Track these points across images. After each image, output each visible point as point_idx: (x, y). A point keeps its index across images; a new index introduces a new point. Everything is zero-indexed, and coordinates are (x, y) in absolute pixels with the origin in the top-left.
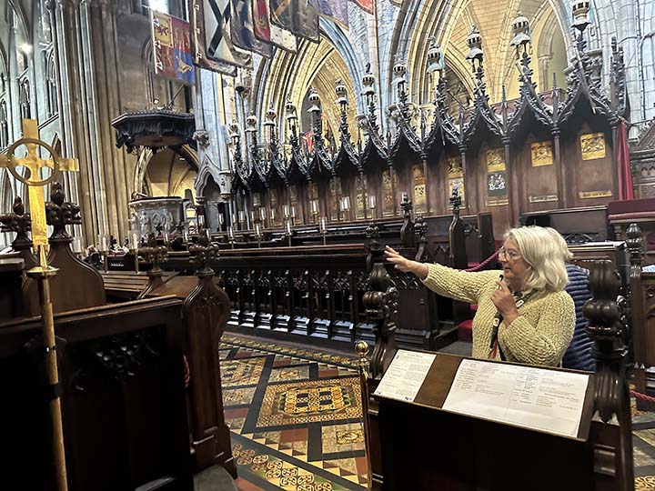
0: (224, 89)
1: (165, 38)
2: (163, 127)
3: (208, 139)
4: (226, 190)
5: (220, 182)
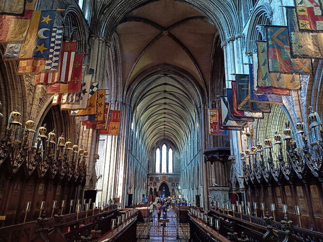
0: (242, 136)
1: (214, 118)
2: (220, 154)
3: (235, 159)
4: (242, 186)
5: (239, 181)
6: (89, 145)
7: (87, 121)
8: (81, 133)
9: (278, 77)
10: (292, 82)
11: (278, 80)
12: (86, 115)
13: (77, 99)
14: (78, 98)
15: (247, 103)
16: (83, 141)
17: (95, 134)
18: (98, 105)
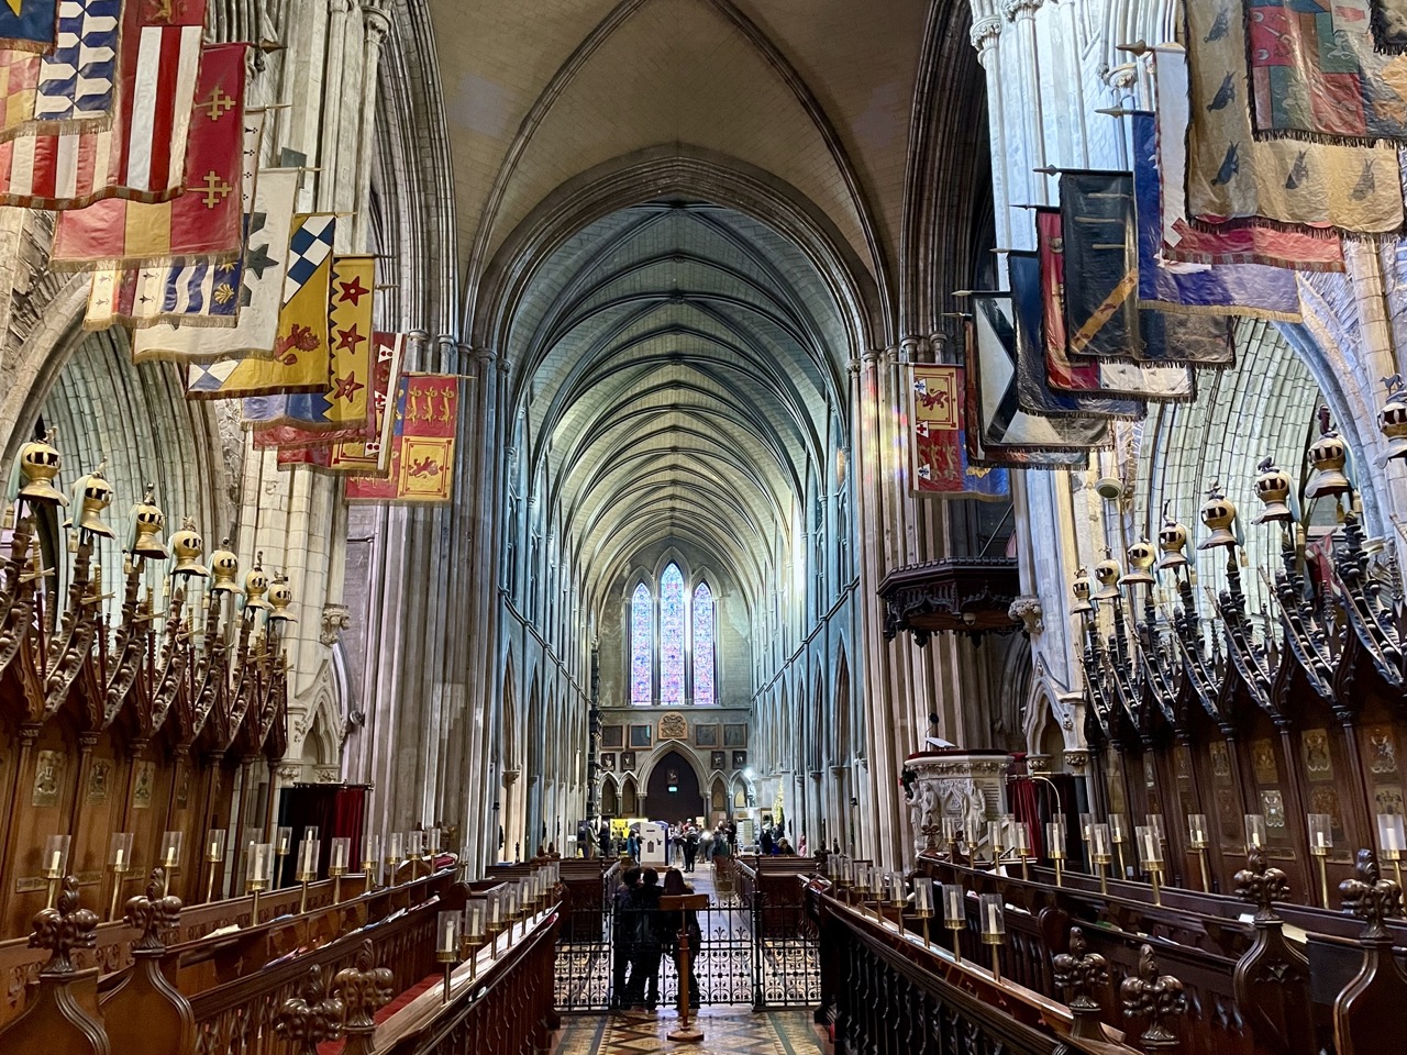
0: (1075, 496)
3: (1040, 615)
4: (1075, 742)
5: (1062, 721)
6: (296, 557)
7: (278, 422)
8: (249, 495)
9: (1291, 168)
10: (1359, 194)
11: (1290, 185)
12: (273, 391)
13: (221, 298)
14: (225, 291)
15: (1118, 320)
16: (263, 534)
17: (324, 496)
18: (339, 340)
